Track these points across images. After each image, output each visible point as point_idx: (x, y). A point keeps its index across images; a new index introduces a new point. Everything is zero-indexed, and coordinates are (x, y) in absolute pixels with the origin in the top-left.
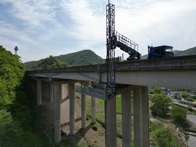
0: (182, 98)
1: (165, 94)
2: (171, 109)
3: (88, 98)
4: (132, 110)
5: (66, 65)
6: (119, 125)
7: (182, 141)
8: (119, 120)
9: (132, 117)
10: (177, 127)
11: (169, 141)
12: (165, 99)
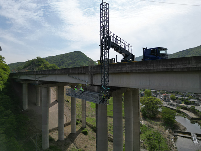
0: (171, 100)
1: (155, 96)
2: (160, 111)
3: (78, 101)
4: (123, 113)
5: (55, 67)
6: (110, 128)
7: (171, 142)
8: (110, 124)
9: (123, 120)
10: (166, 129)
11: (158, 143)
12: (155, 101)
